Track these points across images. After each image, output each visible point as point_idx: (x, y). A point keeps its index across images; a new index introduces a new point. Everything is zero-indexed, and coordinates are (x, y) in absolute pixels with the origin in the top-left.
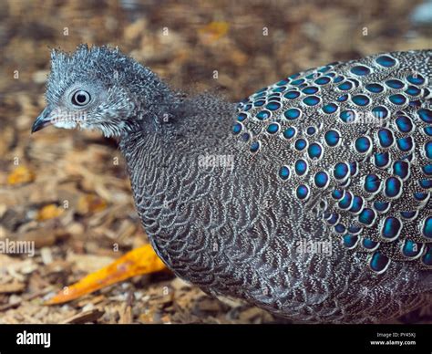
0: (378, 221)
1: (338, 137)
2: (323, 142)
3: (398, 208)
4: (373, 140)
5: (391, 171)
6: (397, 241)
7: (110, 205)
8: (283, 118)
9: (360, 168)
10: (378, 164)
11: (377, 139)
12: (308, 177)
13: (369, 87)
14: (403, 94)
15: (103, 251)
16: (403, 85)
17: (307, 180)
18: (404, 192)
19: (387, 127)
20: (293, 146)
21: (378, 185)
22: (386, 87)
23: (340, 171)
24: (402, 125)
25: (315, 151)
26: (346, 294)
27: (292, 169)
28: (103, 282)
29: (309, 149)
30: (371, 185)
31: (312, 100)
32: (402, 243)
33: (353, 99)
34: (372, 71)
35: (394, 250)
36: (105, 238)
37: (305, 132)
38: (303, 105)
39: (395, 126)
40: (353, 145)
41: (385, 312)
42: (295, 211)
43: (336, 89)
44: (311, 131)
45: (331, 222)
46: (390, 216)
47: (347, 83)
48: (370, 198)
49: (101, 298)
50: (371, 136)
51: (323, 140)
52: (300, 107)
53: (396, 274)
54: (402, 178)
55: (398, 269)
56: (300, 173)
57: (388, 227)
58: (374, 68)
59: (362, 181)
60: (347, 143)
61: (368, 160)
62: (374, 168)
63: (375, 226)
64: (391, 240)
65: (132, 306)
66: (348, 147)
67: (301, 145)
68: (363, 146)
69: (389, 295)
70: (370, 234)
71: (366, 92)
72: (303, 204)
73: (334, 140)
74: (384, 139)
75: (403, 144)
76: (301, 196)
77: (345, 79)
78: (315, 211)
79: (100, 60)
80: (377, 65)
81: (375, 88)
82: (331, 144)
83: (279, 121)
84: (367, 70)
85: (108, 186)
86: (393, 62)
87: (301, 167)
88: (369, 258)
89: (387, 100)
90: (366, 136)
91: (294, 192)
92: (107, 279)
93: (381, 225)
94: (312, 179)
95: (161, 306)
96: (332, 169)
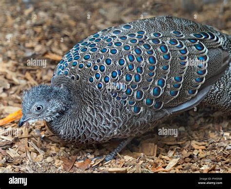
0: (133, 93)
1: (111, 61)
2: (105, 64)
3: (141, 86)
4: (126, 60)
5: (136, 71)
6: (143, 100)
7: (19, 85)
8: (84, 60)
9: (122, 72)
10: (130, 70)
11: (128, 59)
12: (101, 79)
13: (121, 38)
14: (136, 38)
15: (16, 104)
16: (135, 35)
17: (101, 81)
18: (143, 80)
19: (131, 54)
20: (93, 69)
21: (131, 78)
22: (128, 37)
23: (114, 75)
24: (138, 52)
25: (102, 68)
26: (128, 122)
27: (94, 77)
28: (15, 118)
29: (100, 69)
30: (128, 78)
31: (94, 50)
32: (145, 100)
33: (115, 44)
34: (121, 31)
35: (142, 104)
36: (16, 99)
37: (96, 62)
38: (91, 52)
39: (134, 52)
40: (117, 63)
41: (144, 128)
42: (98, 94)
43: (106, 42)
44: (98, 61)
45: (114, 96)
46: (138, 90)
47: (110, 38)
48: (129, 84)
49: (15, 124)
50: (125, 58)
51: (105, 63)
52: (90, 53)
53: (145, 113)
54: (141, 73)
55: (146, 111)
56: (98, 78)
57: (138, 95)
58: (123, 30)
59: (124, 77)
60: (115, 62)
61: (125, 68)
62: (129, 71)
63: (133, 95)
64: (140, 100)
65: (28, 128)
66: (116, 64)
67: (96, 68)
68: (122, 63)
69: (145, 122)
70: (131, 99)
71: (120, 40)
72: (101, 91)
73: (109, 62)
74: (131, 58)
75: (139, 59)
76: (100, 88)
77: (109, 37)
78: (106, 92)
79: (42, 90)
80: (124, 29)
81: (124, 38)
82: (108, 64)
83: (82, 62)
84: (120, 31)
85: (17, 77)
86: (130, 26)
87: (98, 76)
88: (133, 108)
89: (129, 42)
90: (122, 58)
91: (97, 87)
92: (17, 116)
93: (135, 94)
94: (103, 80)
95: (40, 128)
96: (110, 74)
